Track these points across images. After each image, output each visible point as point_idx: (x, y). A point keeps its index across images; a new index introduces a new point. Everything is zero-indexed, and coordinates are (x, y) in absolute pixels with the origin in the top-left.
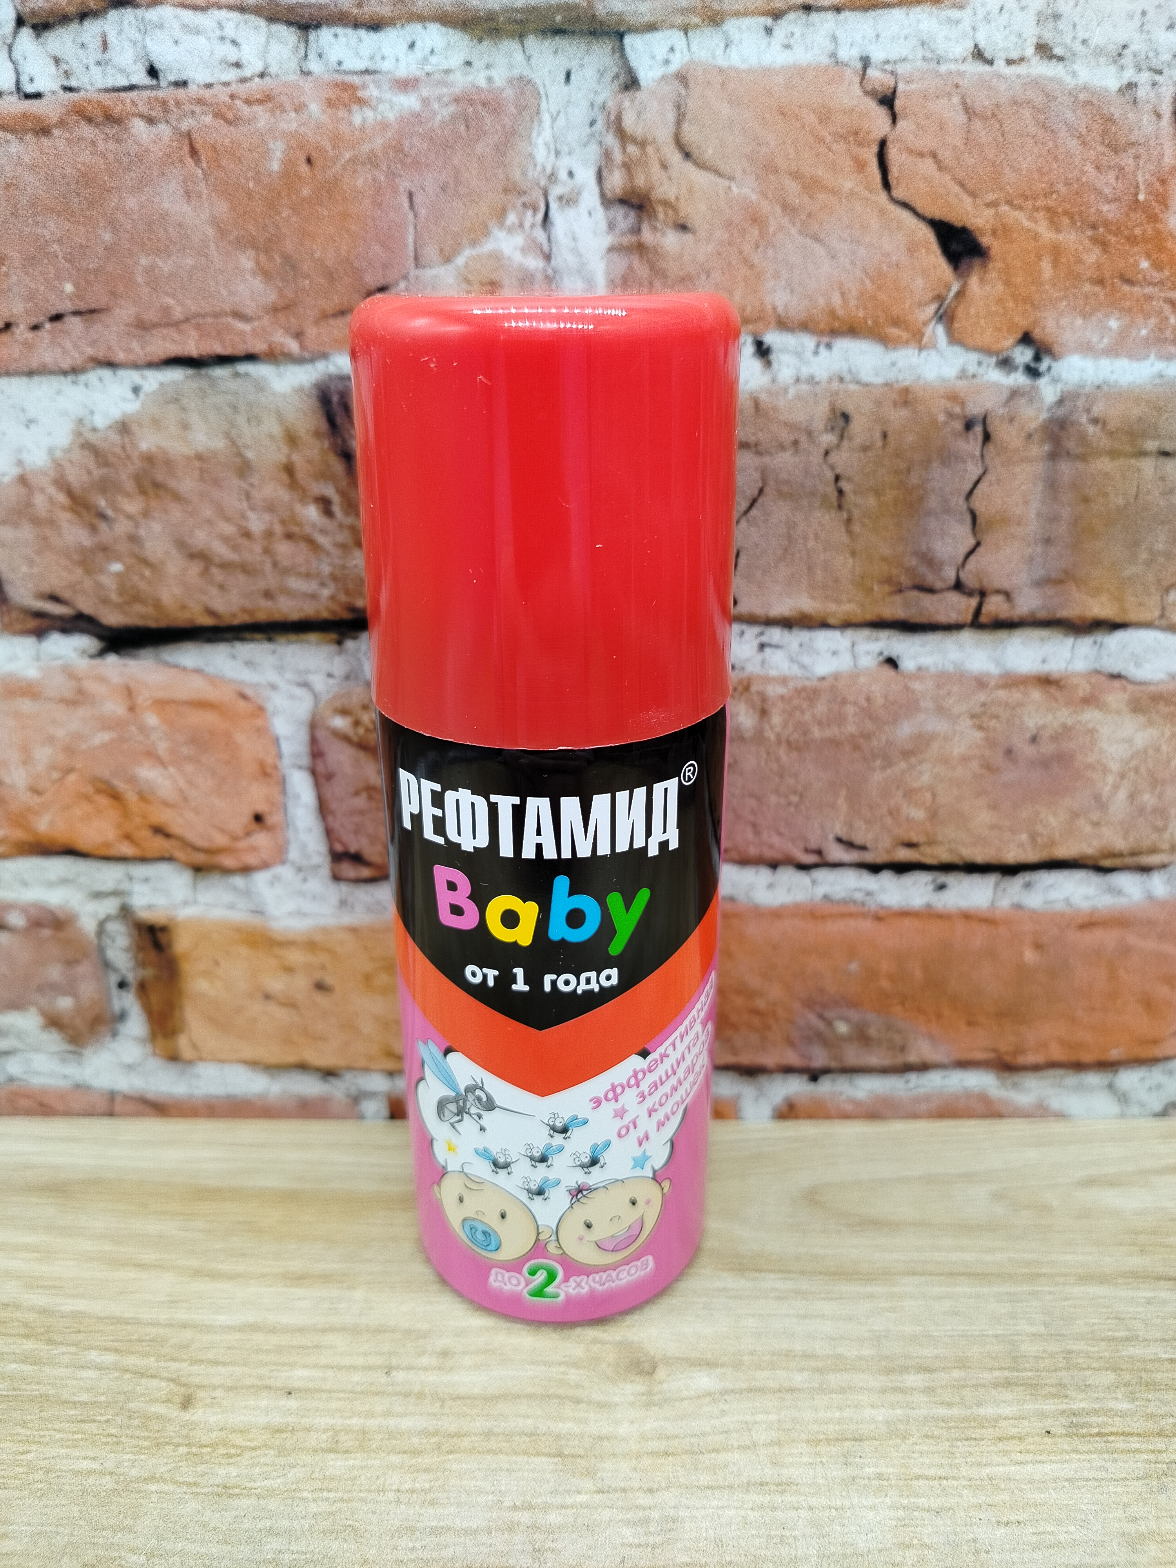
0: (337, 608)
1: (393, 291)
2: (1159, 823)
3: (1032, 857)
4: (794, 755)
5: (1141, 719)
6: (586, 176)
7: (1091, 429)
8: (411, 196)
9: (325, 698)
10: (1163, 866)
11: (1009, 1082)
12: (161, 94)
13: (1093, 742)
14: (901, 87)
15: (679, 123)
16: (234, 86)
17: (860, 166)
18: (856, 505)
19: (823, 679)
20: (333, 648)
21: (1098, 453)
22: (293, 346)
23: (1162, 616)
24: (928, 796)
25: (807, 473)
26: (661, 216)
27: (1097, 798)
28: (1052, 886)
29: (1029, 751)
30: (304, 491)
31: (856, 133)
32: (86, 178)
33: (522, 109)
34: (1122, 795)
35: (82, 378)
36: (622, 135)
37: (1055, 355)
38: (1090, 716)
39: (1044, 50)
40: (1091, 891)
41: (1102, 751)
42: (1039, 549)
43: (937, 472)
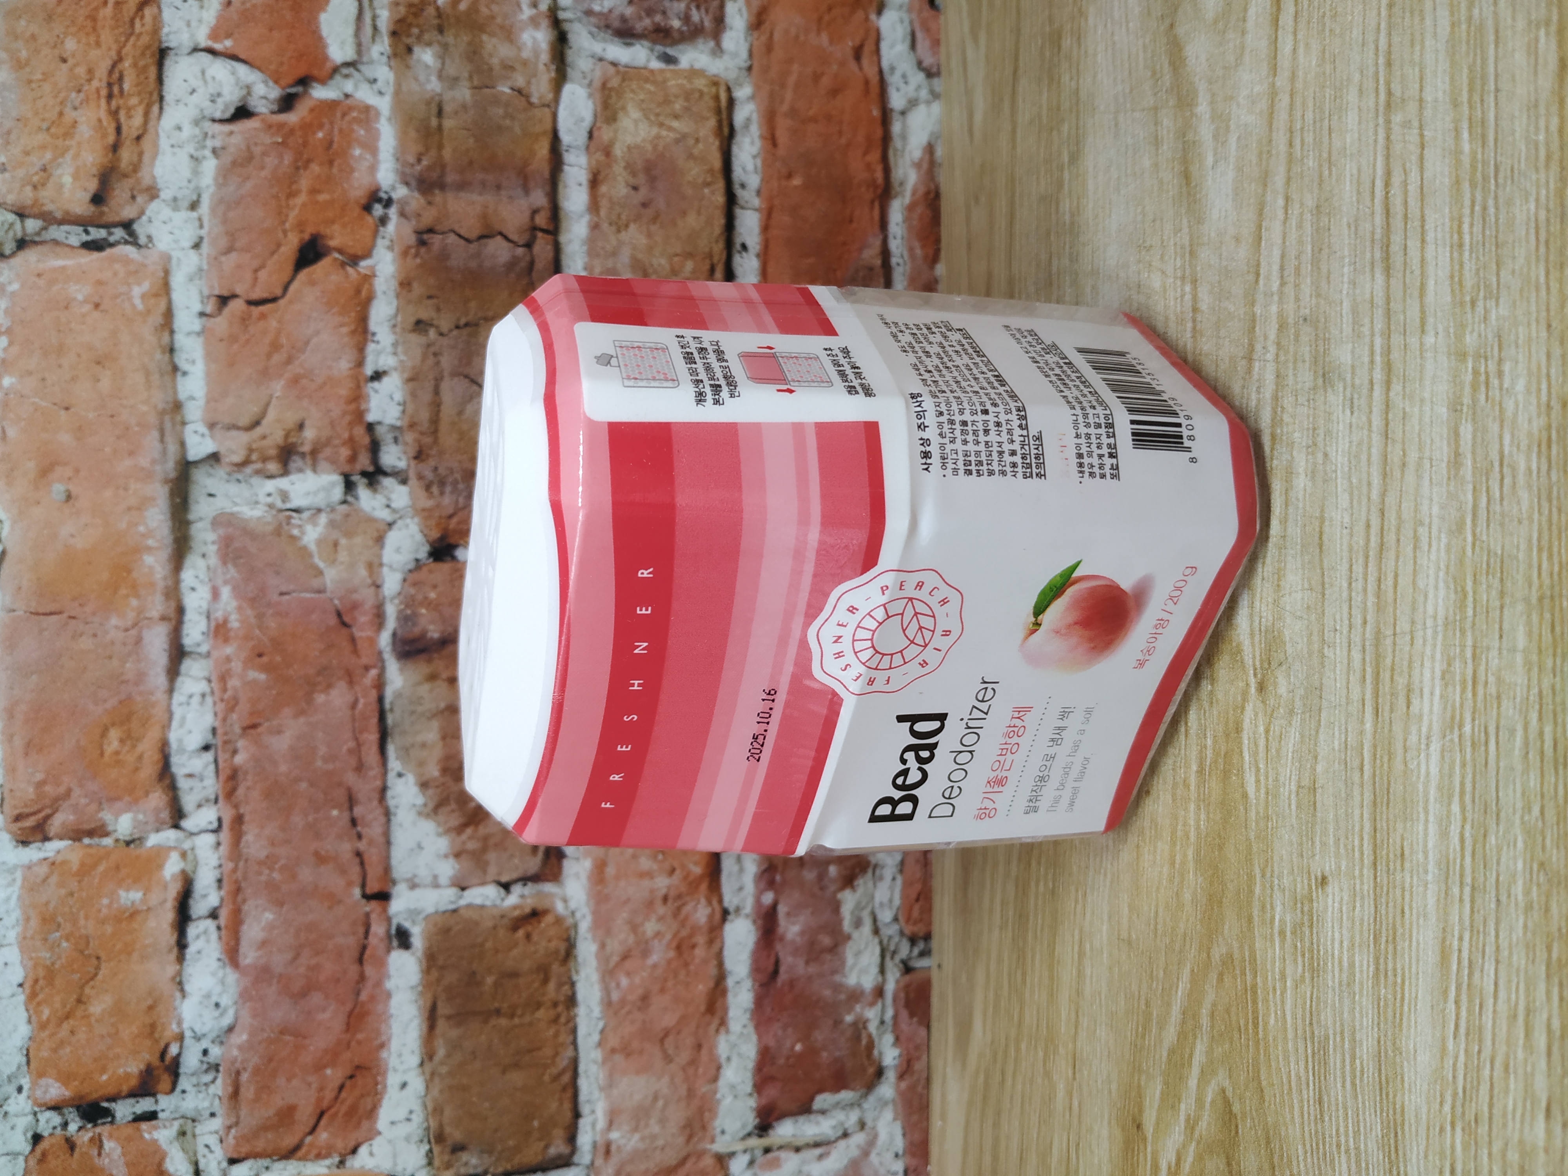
1: (340, 607)
2: (697, 95)
3: (720, 185)
5: (621, 115)
6: (271, 485)
7: (425, 163)
8: (282, 594)
10: (729, 90)
11: (898, 189)
12: (220, 744)
13: (637, 147)
14: (217, 292)
15: (238, 428)
16: (217, 699)
17: (263, 316)
21: (440, 157)
22: (374, 672)
23: (548, 106)
24: (676, 259)
25: (453, 347)
26: (294, 440)
27: (677, 141)
28: (744, 168)
29: (643, 192)
31: (244, 320)
32: (268, 795)
33: (229, 524)
34: (675, 124)
35: (392, 810)
36: (246, 462)
37: (378, 190)
38: (618, 151)
39: (194, 206)
40: (747, 140)
41: (644, 140)
42: (503, 192)
43: (453, 262)
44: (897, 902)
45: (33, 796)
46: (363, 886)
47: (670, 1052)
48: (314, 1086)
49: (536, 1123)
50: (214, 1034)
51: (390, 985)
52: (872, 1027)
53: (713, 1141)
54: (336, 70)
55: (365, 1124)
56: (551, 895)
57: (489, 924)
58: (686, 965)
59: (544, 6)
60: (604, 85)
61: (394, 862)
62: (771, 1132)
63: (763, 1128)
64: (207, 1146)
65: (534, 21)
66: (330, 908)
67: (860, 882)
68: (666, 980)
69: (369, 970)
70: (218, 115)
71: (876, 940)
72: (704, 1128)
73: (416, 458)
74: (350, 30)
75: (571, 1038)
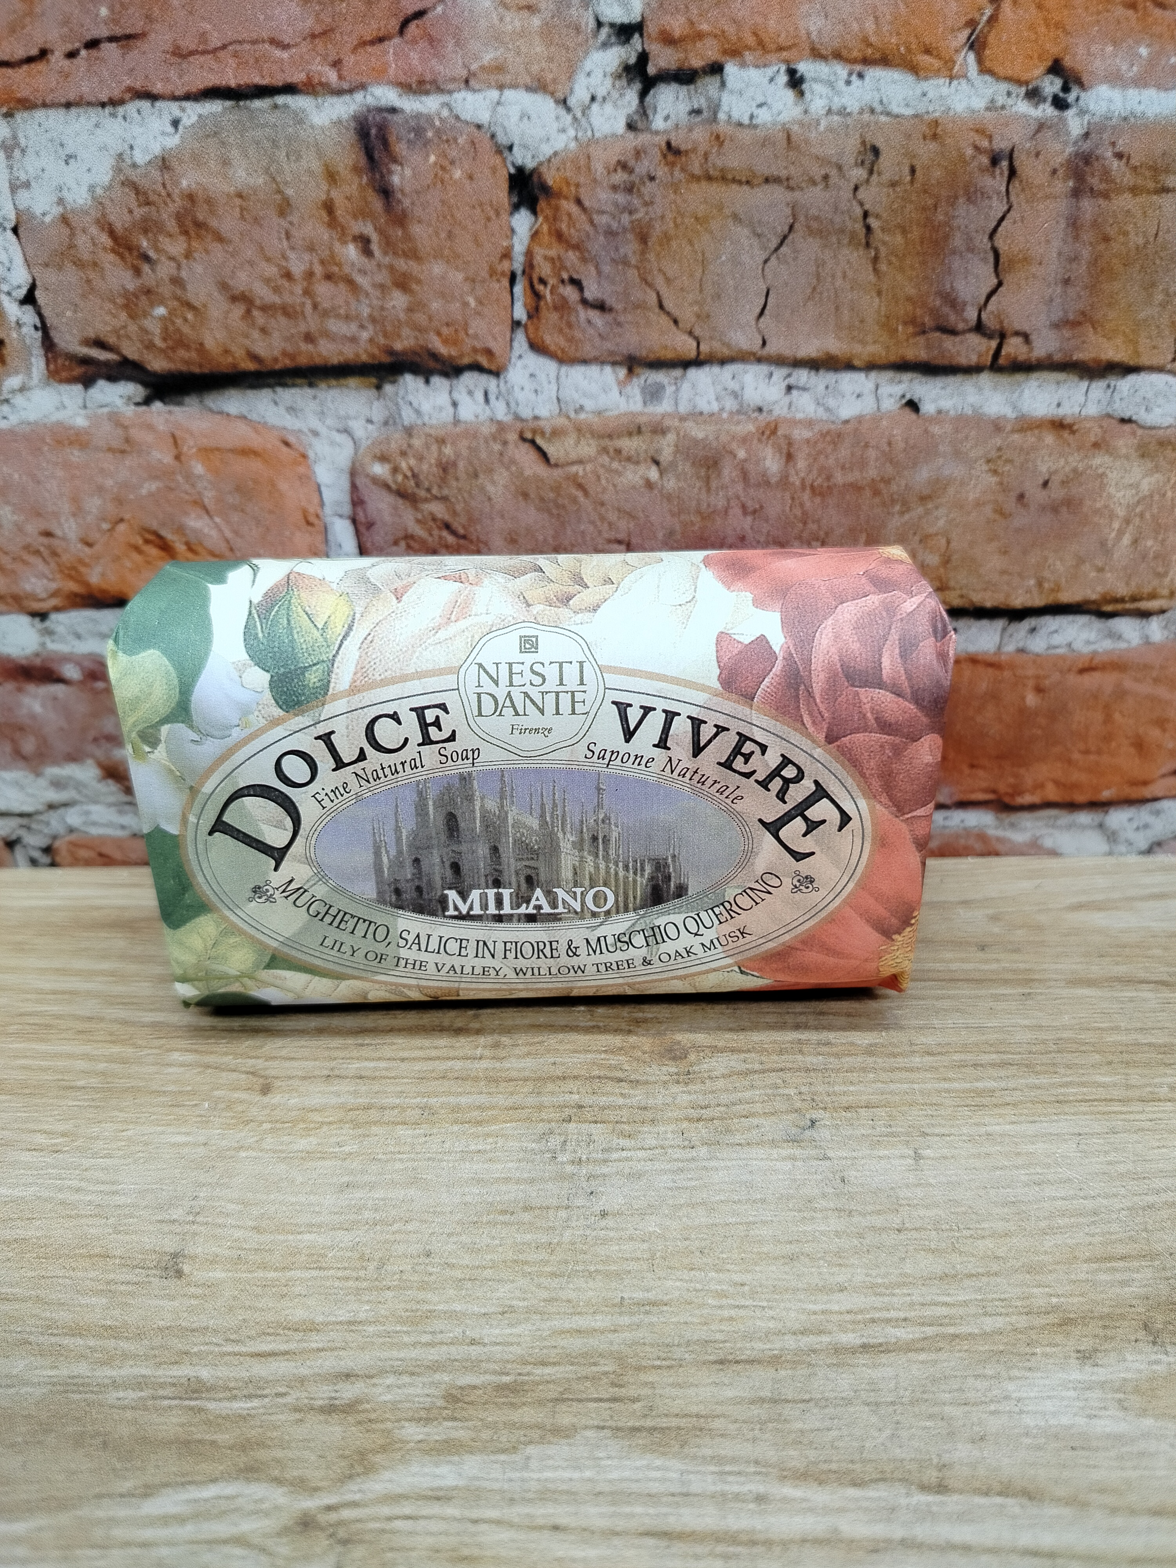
0: (376, 351)
2: (1160, 569)
4: (818, 500)
5: (1149, 464)
7: (1115, 165)
9: (365, 444)
10: (1163, 611)
11: (1007, 821)
13: (1102, 487)
18: (884, 243)
19: (846, 422)
20: (373, 392)
22: (332, 76)
24: (943, 541)
25: (836, 209)
28: (1056, 631)
30: (343, 229)
34: (1126, 540)
35: (121, 110)
38: (1099, 460)
40: (1093, 636)
41: (1110, 496)
42: (1059, 290)
43: (962, 209)
44: (94, 831)
71: (40, 807)
73: (669, 144)
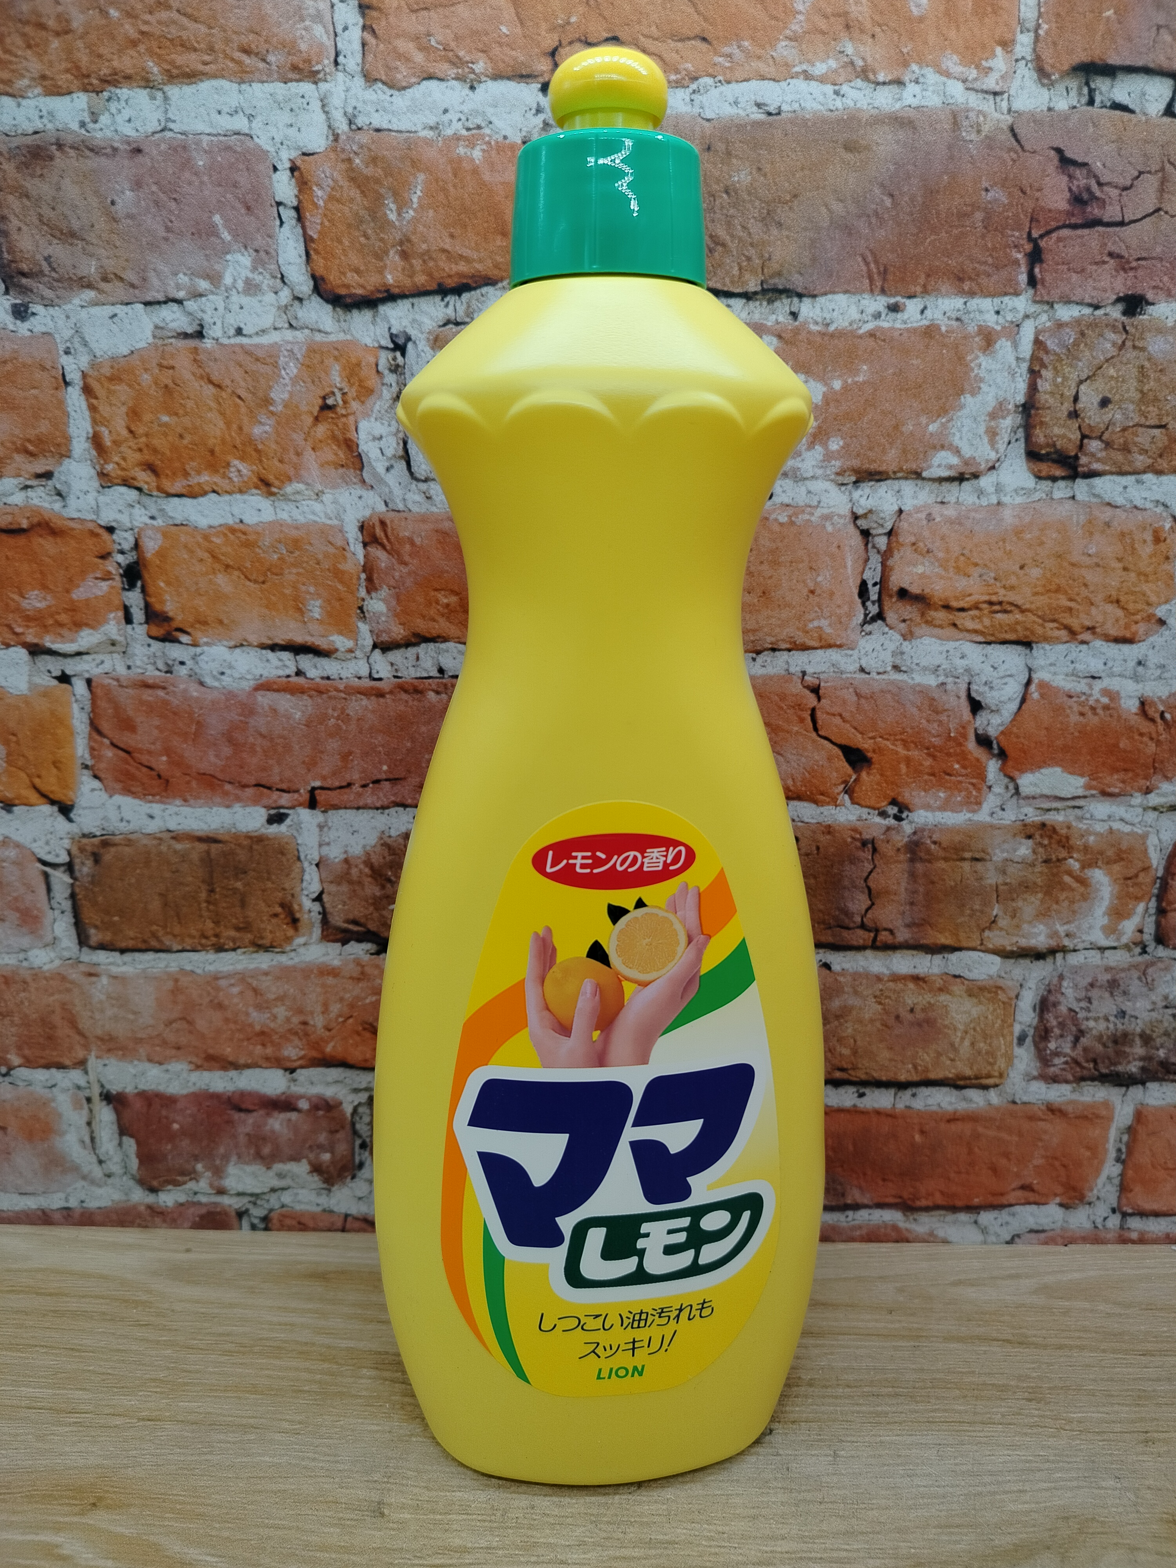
3: (915, 1078)
12: (442, 680)
14: (822, 685)
17: (802, 720)
21: (938, 859)
29: (910, 1017)
31: (799, 706)
32: (401, 717)
37: (909, 810)
39: (896, 668)
45: (401, 535)
46: (322, 788)
47: (174, 1025)
48: (153, 747)
49: (116, 918)
50: (197, 671)
51: (237, 807)
52: (192, 1185)
53: (97, 1057)
54: (1012, 779)
55: (118, 786)
56: (311, 933)
57: (287, 886)
58: (248, 1039)
59: (1066, 942)
60: (1000, 988)
61: (342, 812)
62: (104, 1103)
63: (108, 1097)
64: (102, 662)
65: (1054, 934)
66: (304, 762)
67: (316, 1178)
68: (235, 1022)
69: (250, 791)
70: (974, 687)
72: (109, 1050)
74: (1046, 791)
75: (189, 948)
